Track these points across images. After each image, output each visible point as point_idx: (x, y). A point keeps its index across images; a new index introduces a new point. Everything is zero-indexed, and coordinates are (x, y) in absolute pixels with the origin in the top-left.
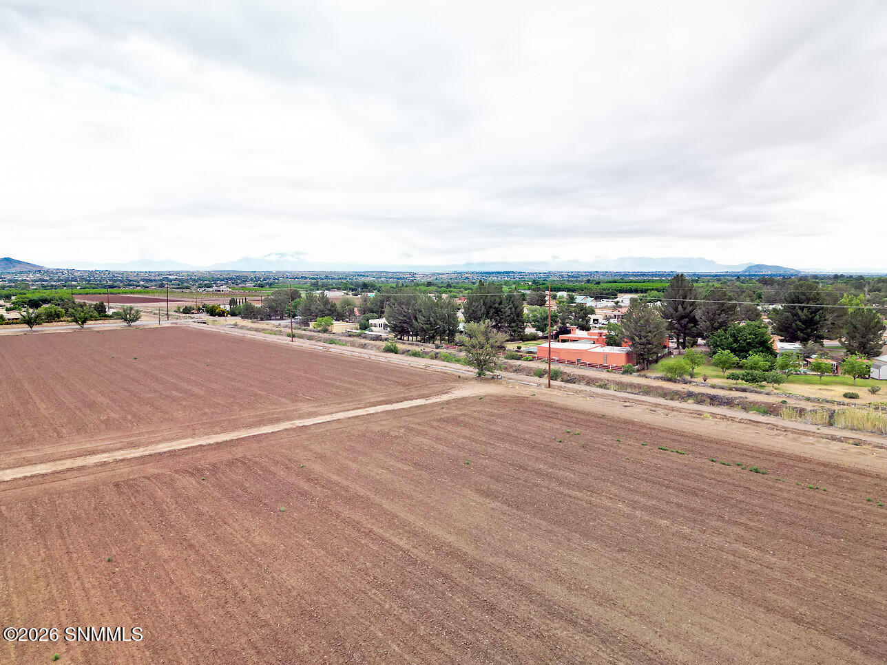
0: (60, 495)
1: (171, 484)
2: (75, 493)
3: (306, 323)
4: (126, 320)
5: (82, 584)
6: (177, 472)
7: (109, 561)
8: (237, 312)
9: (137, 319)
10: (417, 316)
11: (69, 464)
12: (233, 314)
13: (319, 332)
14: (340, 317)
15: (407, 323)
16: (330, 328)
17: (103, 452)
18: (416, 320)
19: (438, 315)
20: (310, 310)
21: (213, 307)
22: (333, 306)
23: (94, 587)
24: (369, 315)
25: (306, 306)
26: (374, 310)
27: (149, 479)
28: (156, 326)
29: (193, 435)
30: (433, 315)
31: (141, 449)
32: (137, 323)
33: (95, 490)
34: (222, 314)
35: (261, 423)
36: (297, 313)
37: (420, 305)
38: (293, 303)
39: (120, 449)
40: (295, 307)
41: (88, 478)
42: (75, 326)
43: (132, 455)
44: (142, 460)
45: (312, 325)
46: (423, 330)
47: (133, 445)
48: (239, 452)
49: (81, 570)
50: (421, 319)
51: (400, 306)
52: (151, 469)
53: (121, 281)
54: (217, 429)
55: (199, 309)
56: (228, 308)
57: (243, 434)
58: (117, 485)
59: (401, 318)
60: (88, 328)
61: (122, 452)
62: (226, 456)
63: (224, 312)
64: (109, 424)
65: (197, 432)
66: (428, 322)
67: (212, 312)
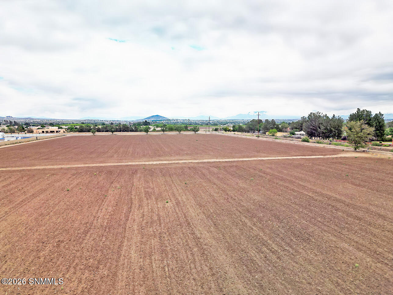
0: (170, 168)
1: (208, 169)
2: (175, 168)
3: (265, 133)
4: (194, 131)
5: (176, 188)
6: (210, 167)
7: (186, 184)
8: (235, 130)
9: (198, 131)
10: (320, 126)
11: (174, 162)
12: (234, 131)
13: (271, 136)
14: (280, 130)
15: (314, 130)
16: (275, 134)
17: (185, 160)
18: (320, 128)
19: (332, 125)
20: (267, 127)
21: (226, 128)
22: (277, 126)
23: (180, 189)
24: (295, 130)
25: (265, 126)
26: (298, 128)
27: (200, 167)
28: (204, 134)
29: (217, 158)
30: (329, 125)
31: (198, 160)
32: (199, 132)
33: (182, 168)
34: (229, 131)
35: (244, 157)
36: (261, 129)
37: (322, 121)
38: (259, 125)
39: (191, 160)
40: (260, 127)
41: (179, 165)
42: (177, 132)
43: (195, 162)
44: (198, 163)
45: (267, 133)
46: (323, 133)
47: (195, 159)
48: (235, 164)
49: (176, 185)
50: (322, 128)
51: (311, 122)
52: (201, 165)
53: (193, 123)
54: (225, 158)
55: (221, 129)
56: (232, 129)
57: (236, 160)
58: (189, 168)
59: (312, 128)
60: (182, 134)
61: (191, 161)
62: (229, 164)
63: (230, 130)
64: (187, 154)
65: (218, 158)
66: (326, 129)
67: (226, 130)
